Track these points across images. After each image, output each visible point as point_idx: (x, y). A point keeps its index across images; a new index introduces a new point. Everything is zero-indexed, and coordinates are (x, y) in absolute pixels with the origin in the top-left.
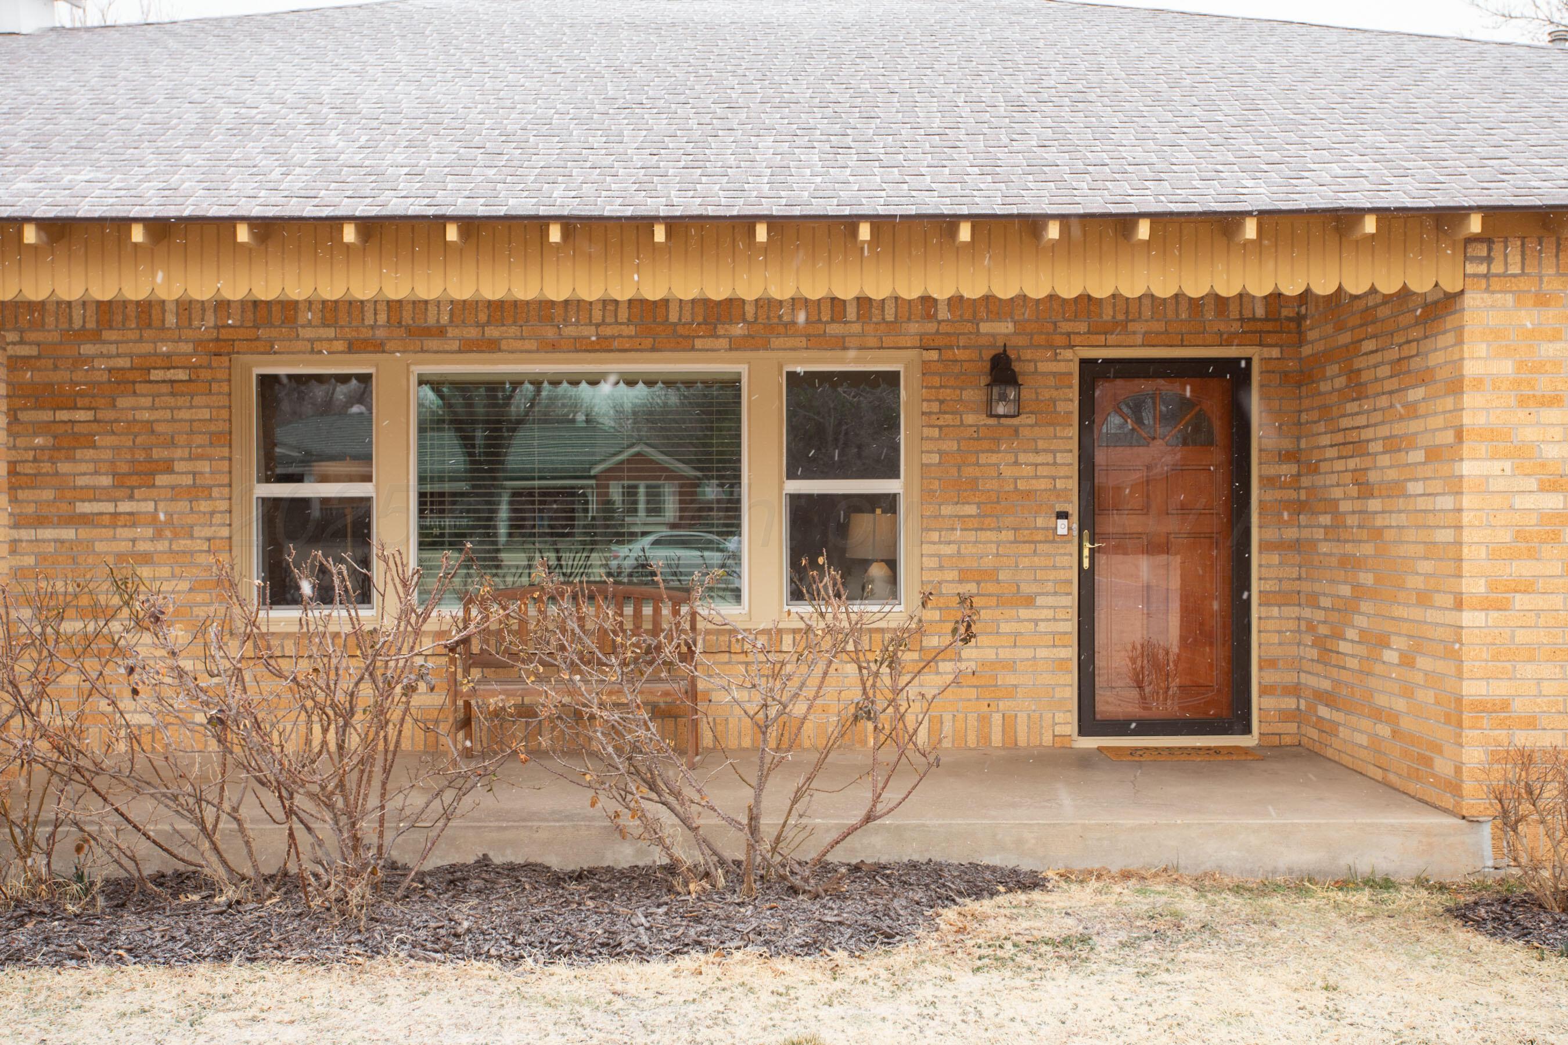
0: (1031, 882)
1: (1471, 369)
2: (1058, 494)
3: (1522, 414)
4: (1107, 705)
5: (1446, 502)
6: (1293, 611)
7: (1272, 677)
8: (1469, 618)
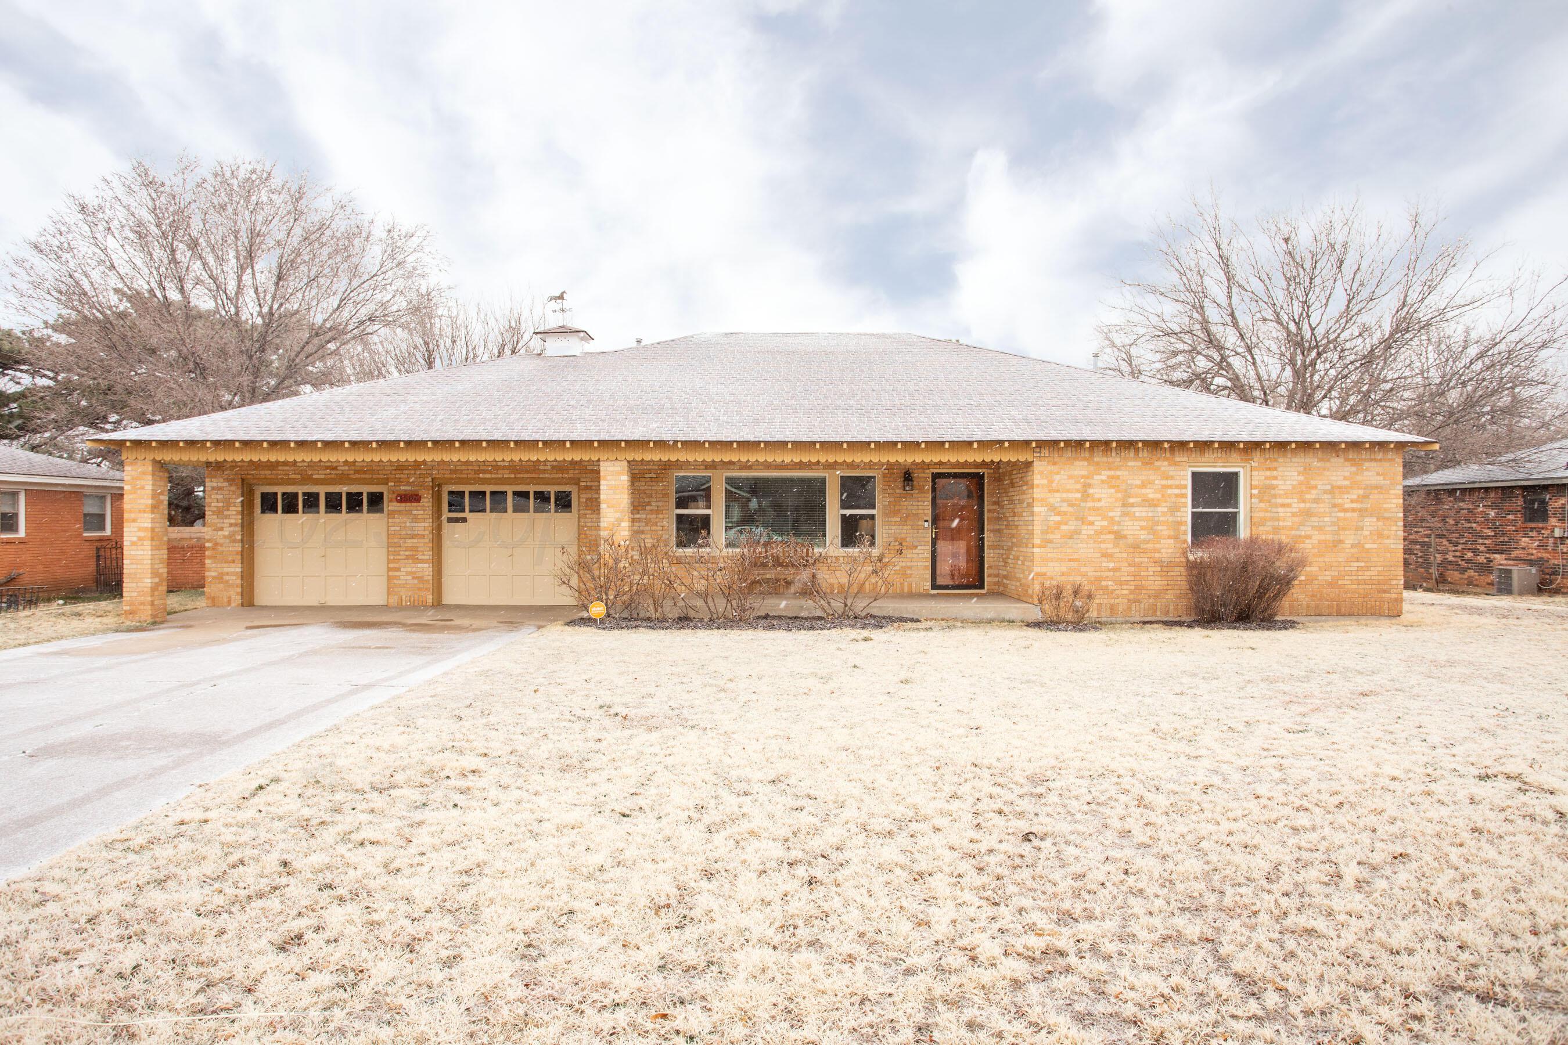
0: (918, 621)
1: (1036, 482)
2: (925, 515)
3: (1049, 495)
4: (940, 581)
5: (1030, 518)
6: (998, 551)
7: (991, 571)
8: (1035, 550)
